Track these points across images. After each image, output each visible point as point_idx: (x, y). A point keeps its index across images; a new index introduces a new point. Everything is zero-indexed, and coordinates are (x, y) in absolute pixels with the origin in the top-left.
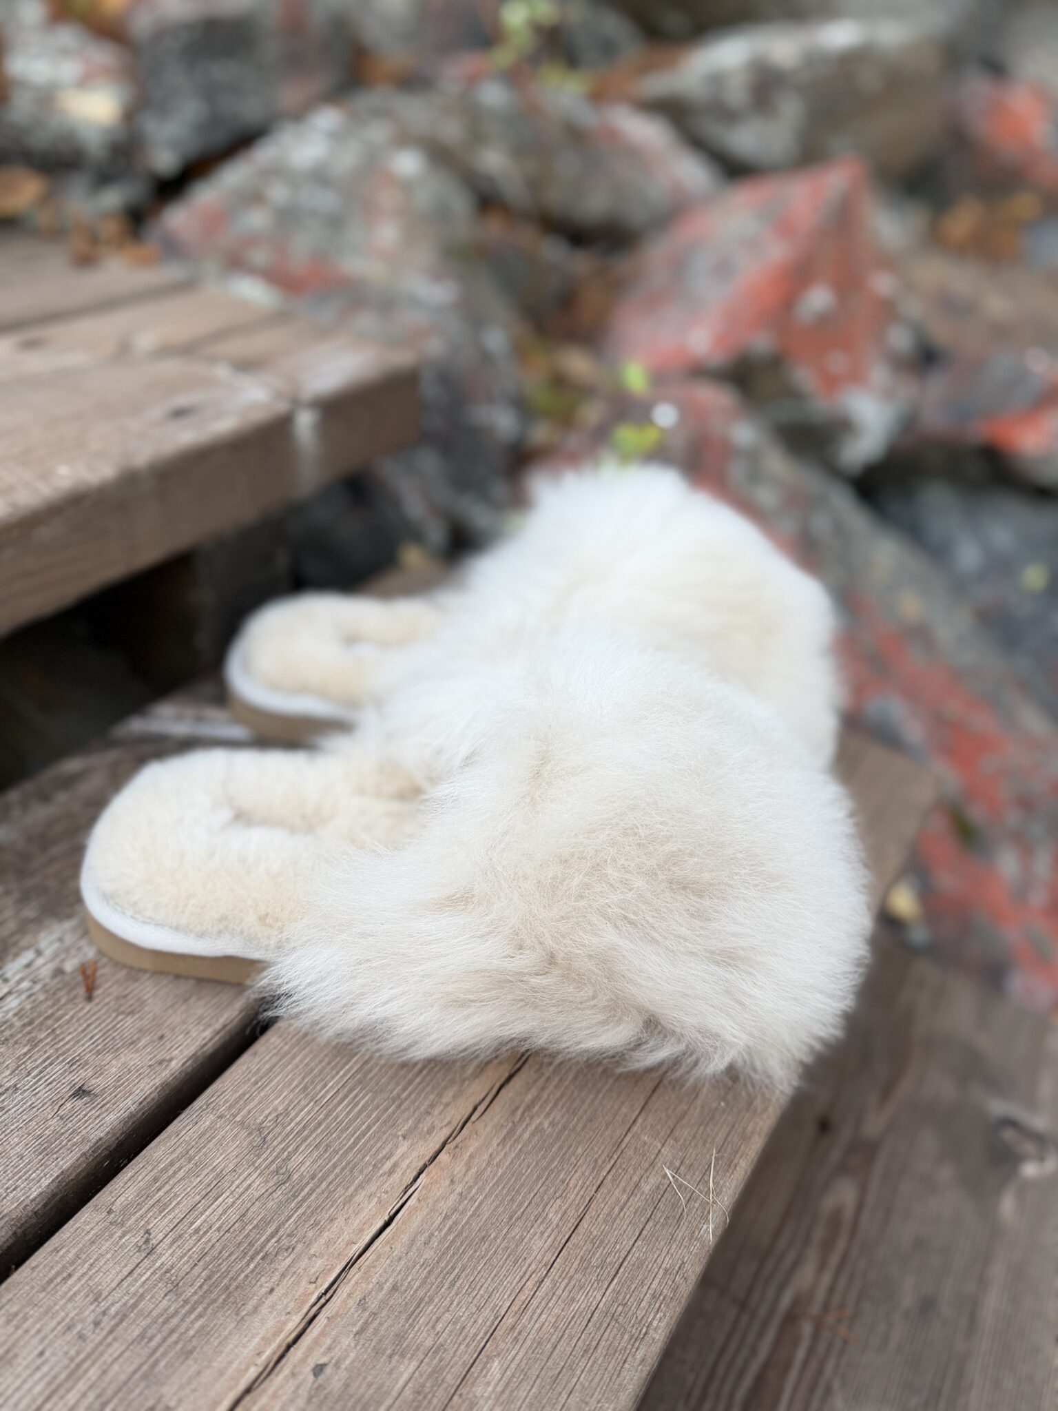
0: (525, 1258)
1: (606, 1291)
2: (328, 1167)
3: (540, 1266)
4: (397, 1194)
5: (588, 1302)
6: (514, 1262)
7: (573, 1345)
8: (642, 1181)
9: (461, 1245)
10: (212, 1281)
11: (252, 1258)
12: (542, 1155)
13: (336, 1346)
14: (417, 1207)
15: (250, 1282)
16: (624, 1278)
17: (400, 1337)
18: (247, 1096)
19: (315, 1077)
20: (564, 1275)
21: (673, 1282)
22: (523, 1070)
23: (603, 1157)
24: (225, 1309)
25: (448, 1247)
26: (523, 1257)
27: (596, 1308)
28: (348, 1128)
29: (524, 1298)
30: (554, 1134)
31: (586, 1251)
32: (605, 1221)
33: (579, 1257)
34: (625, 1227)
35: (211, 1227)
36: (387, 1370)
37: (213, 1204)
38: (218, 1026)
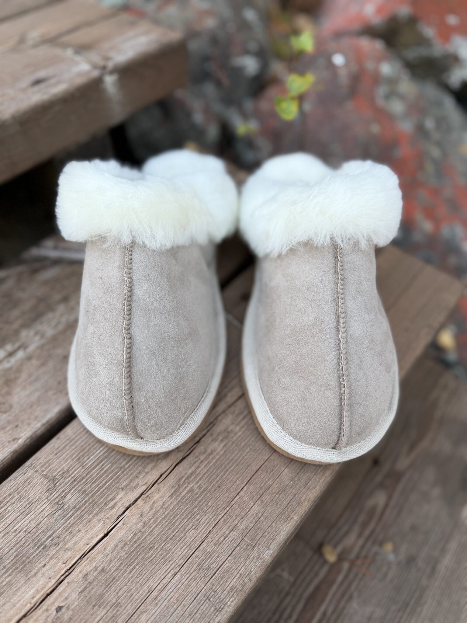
0: (170, 561)
1: (207, 583)
2: (82, 502)
3: (176, 566)
4: (113, 520)
5: (197, 588)
6: (163, 563)
7: (184, 611)
8: (240, 523)
9: (139, 550)
10: (18, 558)
11: (38, 548)
12: (190, 505)
13: (69, 598)
14: (121, 528)
15: (35, 560)
16: (218, 577)
17: (101, 596)
18: (51, 461)
19: (86, 453)
20: (187, 572)
21: (243, 581)
22: (190, 456)
23: (221, 508)
24: (22, 573)
25: (133, 551)
26: (169, 560)
27: (200, 592)
28: (96, 482)
29: (165, 582)
30: (199, 493)
31: (202, 560)
32: (215, 545)
33: (197, 563)
34: (224, 548)
35: (22, 530)
36: (91, 613)
37: (25, 517)
38: (44, 421)
